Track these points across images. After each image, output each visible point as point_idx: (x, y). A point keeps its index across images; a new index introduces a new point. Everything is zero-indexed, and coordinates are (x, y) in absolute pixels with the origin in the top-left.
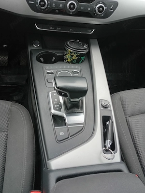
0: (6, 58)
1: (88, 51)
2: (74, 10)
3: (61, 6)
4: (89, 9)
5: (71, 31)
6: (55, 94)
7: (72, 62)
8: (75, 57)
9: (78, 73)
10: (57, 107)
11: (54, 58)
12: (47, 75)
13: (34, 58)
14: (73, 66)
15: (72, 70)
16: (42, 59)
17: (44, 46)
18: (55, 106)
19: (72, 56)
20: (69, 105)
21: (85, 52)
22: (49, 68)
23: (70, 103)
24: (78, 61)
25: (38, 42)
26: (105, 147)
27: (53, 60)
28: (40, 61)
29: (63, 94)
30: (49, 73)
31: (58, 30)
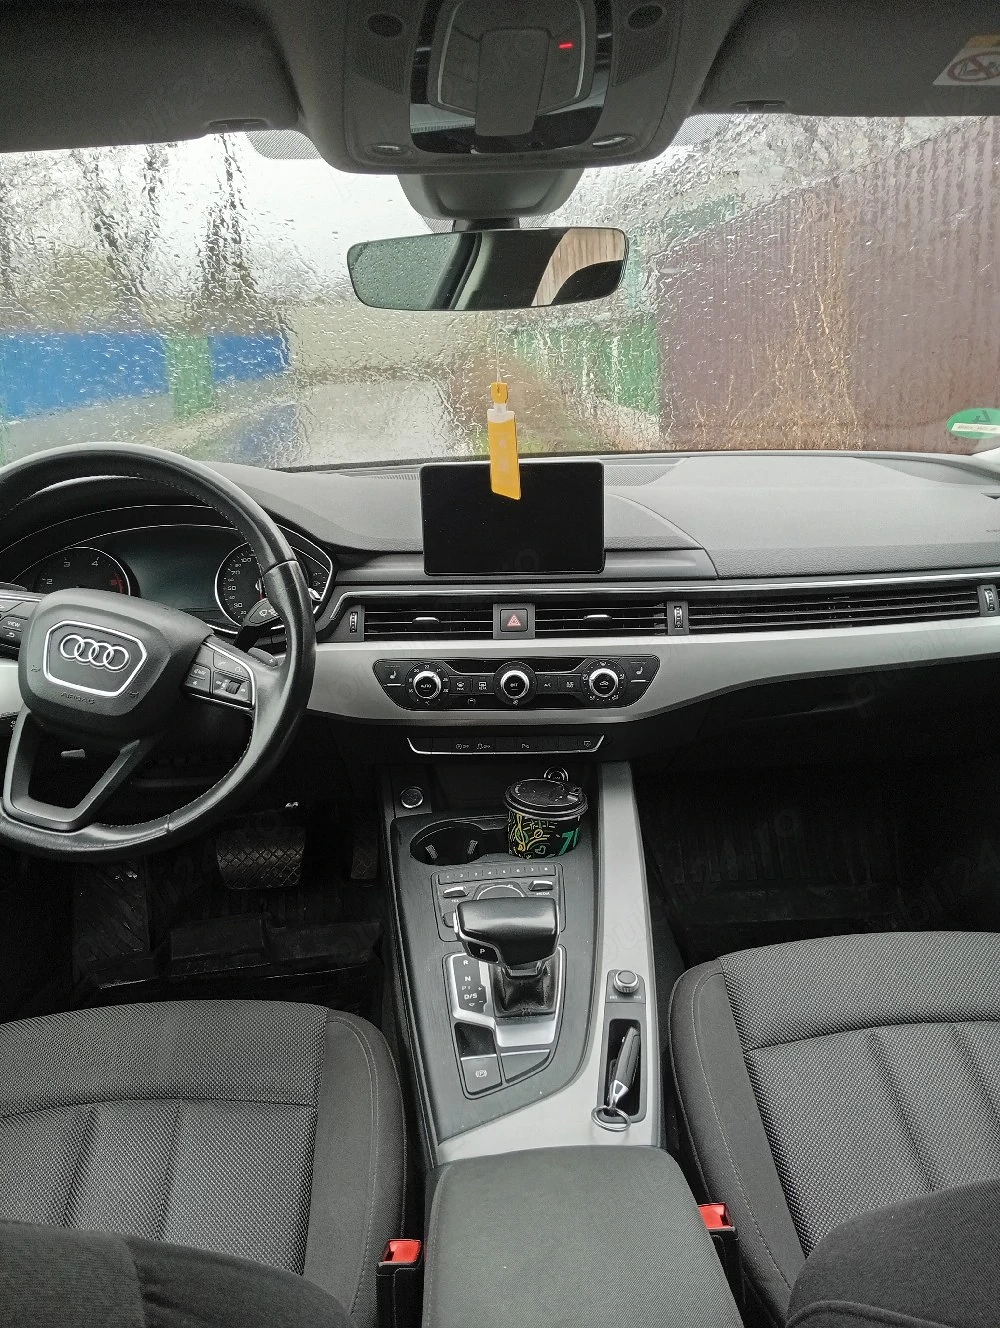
0: (296, 854)
1: (583, 808)
2: (523, 694)
3: (483, 685)
4: (570, 685)
5: (525, 750)
6: (465, 962)
7: (532, 854)
8: (540, 836)
9: (550, 888)
10: (472, 1000)
11: (473, 844)
12: (443, 902)
13: (404, 850)
14: (534, 867)
15: (529, 880)
16: (430, 849)
17: (439, 803)
18: (467, 997)
19: (530, 833)
20: (508, 992)
21: (576, 814)
22: (454, 879)
23: (509, 984)
24: (552, 848)
25: (417, 790)
26: (607, 1103)
27: (471, 850)
28: (428, 860)
29: (482, 951)
30: (450, 896)
31: (483, 751)
